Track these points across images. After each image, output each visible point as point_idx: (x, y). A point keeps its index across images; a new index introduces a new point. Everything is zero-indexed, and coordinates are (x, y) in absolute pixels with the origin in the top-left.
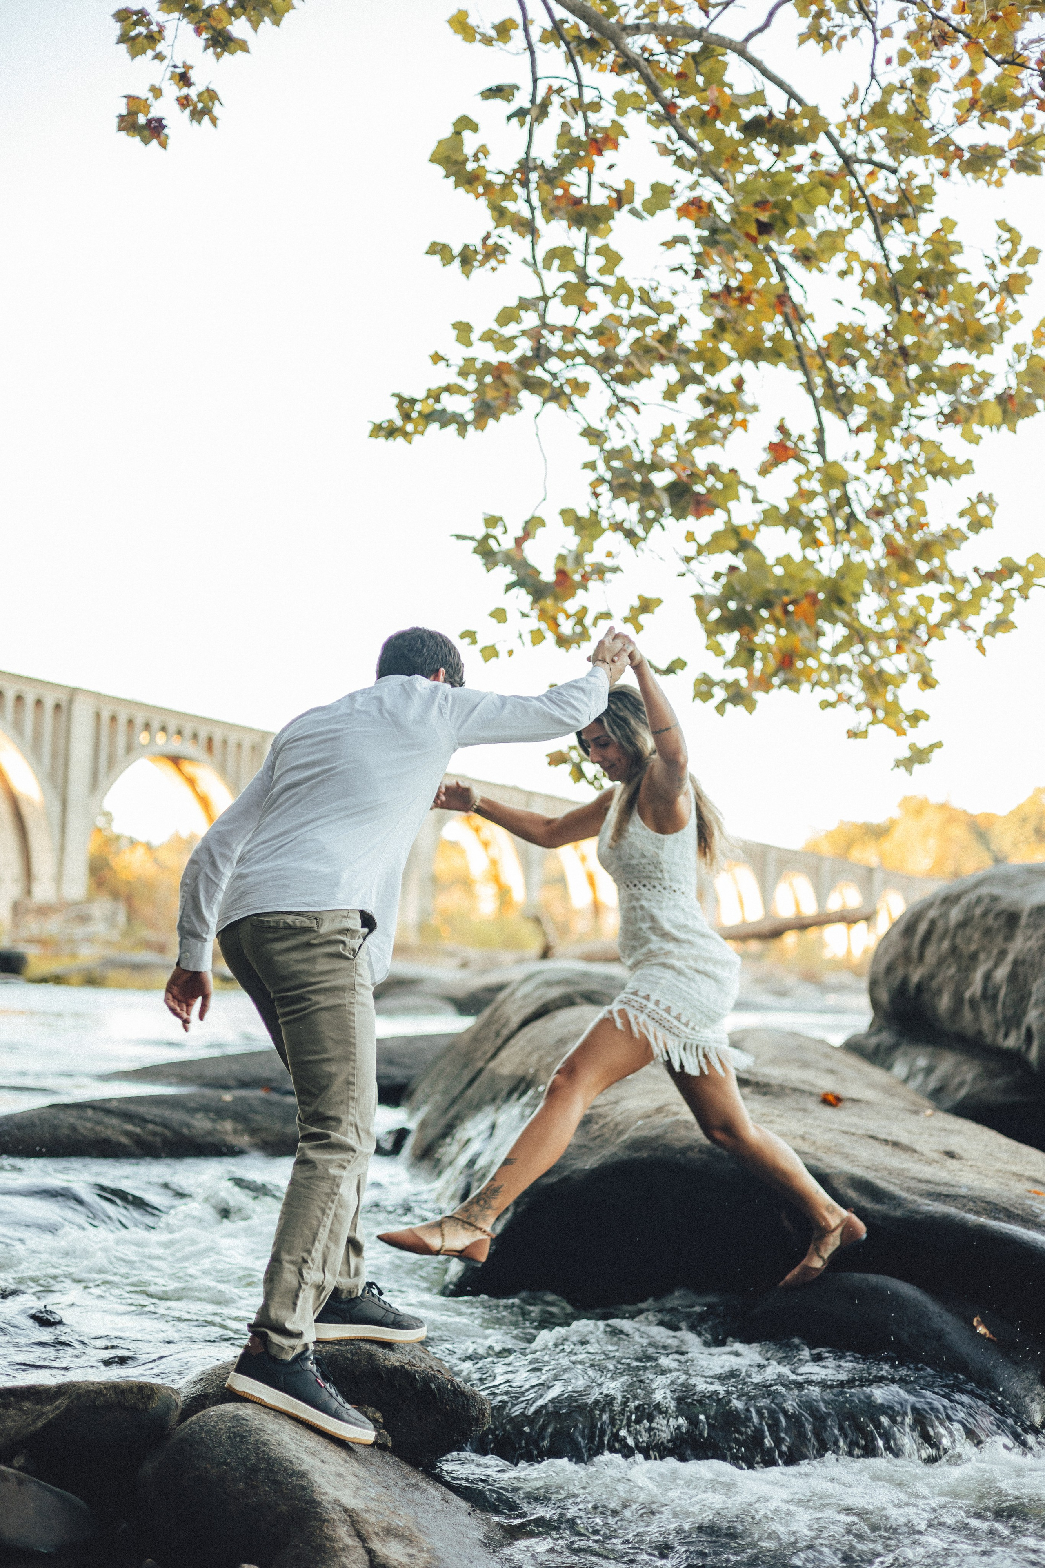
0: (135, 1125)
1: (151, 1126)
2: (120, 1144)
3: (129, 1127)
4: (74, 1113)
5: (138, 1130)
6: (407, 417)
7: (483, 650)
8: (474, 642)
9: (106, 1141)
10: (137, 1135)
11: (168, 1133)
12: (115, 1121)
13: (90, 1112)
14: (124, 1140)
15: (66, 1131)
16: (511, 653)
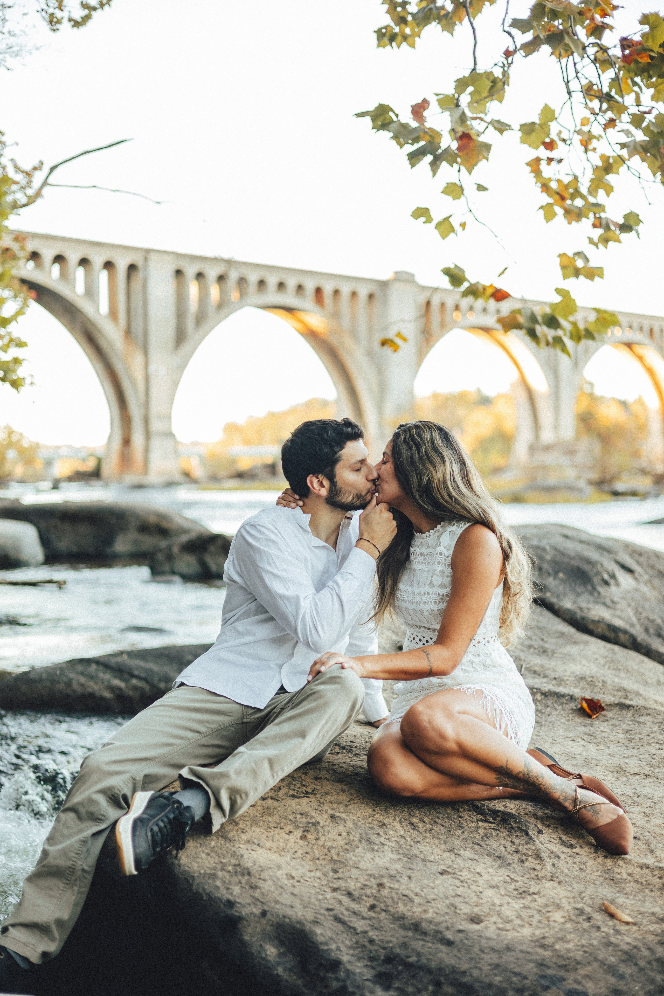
0: (122, 680)
1: (134, 681)
2: (102, 699)
3: (117, 682)
4: (80, 667)
5: (122, 685)
6: (402, 21)
7: (438, 226)
8: (429, 220)
9: (92, 695)
10: (120, 689)
11: (147, 687)
12: (106, 676)
13: (94, 667)
14: (107, 694)
15: (62, 686)
16: (463, 225)
